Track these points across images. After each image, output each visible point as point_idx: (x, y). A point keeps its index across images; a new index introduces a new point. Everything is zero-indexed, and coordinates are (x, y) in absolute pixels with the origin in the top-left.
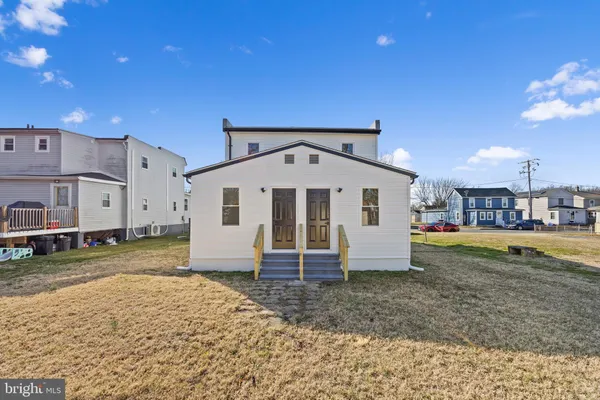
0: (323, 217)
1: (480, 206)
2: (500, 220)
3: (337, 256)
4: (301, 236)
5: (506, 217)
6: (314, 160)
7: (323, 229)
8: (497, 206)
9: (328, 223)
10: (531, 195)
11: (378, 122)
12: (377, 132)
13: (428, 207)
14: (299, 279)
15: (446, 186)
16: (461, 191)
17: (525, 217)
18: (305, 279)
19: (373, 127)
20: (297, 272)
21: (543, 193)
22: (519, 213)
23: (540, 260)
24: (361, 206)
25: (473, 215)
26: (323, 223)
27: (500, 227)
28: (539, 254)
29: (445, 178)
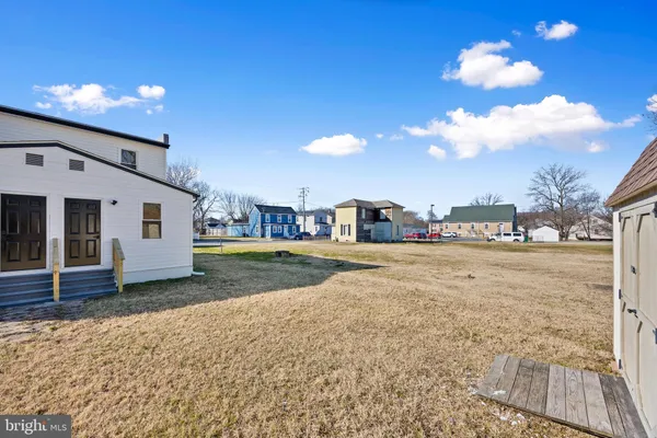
0: (91, 230)
1: (274, 221)
2: (286, 233)
3: (111, 271)
4: (55, 252)
5: (290, 231)
6: (76, 166)
7: (91, 244)
8: (285, 221)
9: (99, 237)
10: (306, 214)
11: (166, 137)
12: (167, 146)
13: (235, 221)
14: (53, 300)
15: (250, 201)
16: (260, 207)
17: (302, 230)
18: (61, 299)
19: (162, 140)
20: (51, 293)
21: (311, 213)
22: (298, 227)
23: (290, 259)
24: (142, 219)
25: (268, 228)
26: (91, 237)
27: (286, 238)
28: (291, 255)
29: (249, 194)
